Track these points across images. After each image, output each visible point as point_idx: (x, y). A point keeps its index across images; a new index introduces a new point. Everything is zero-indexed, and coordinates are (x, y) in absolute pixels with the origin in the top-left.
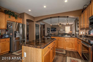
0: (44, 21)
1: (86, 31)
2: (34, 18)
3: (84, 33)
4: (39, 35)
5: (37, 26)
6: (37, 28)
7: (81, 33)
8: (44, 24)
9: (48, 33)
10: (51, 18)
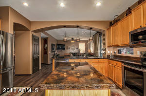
0: (47, 32)
1: (114, 49)
2: (30, 23)
3: (111, 52)
4: (39, 57)
5: (35, 39)
6: (36, 43)
7: (109, 52)
8: (46, 36)
9: (53, 53)
10: (65, 27)
